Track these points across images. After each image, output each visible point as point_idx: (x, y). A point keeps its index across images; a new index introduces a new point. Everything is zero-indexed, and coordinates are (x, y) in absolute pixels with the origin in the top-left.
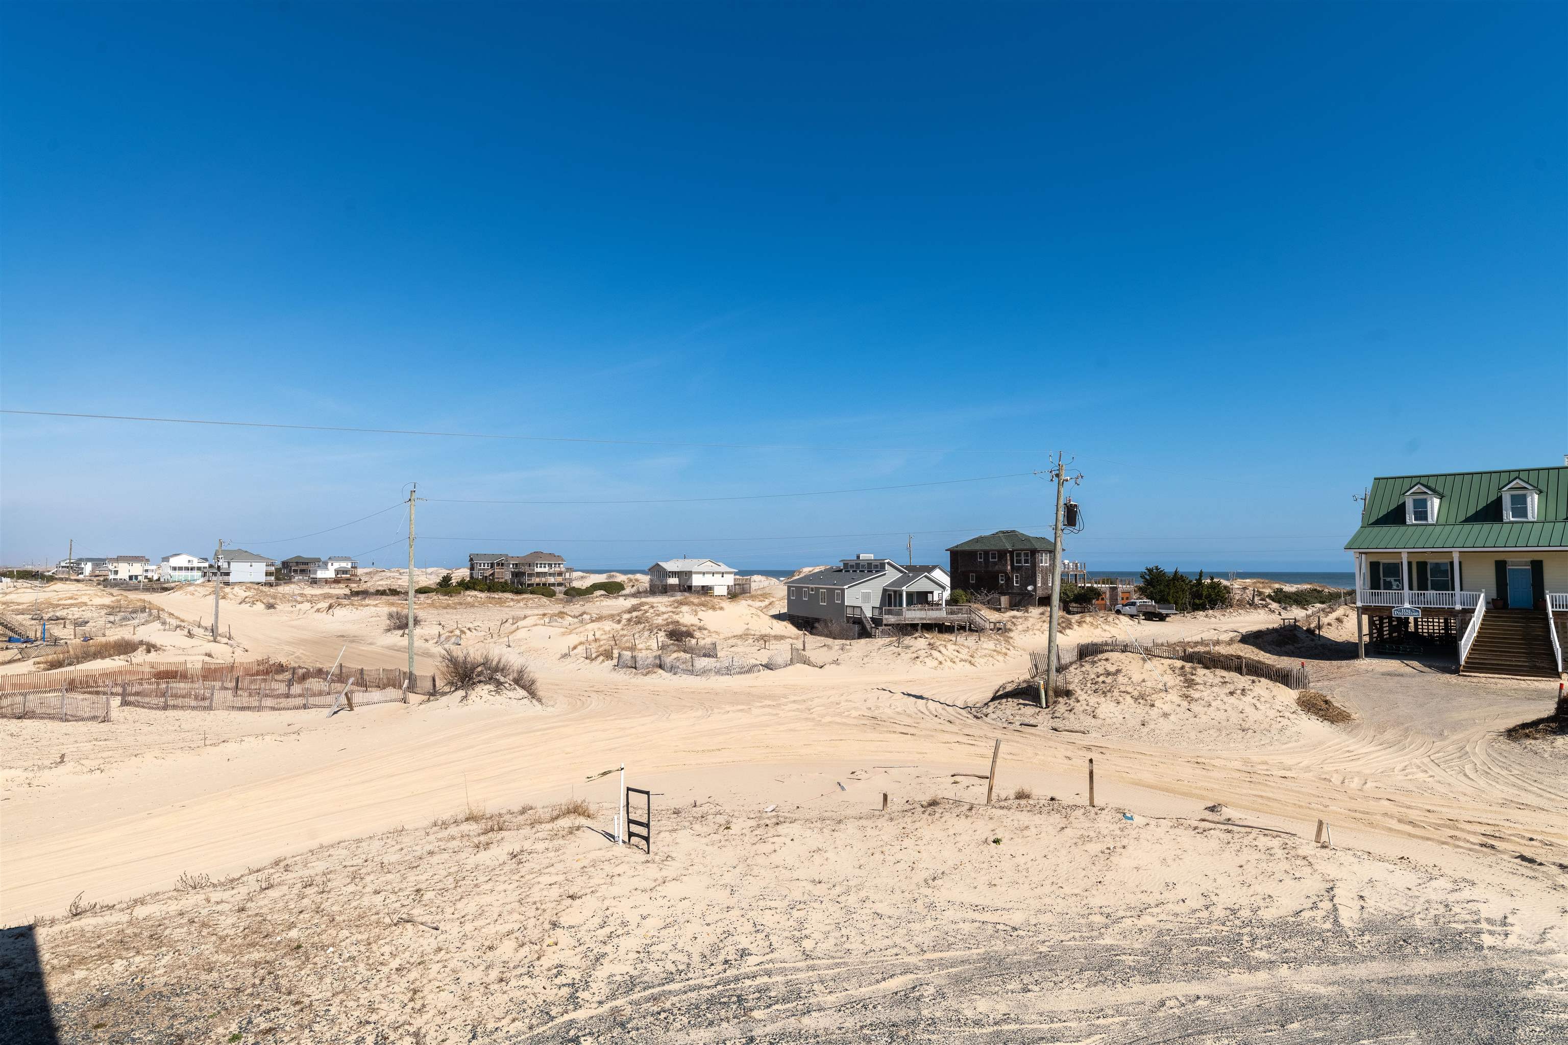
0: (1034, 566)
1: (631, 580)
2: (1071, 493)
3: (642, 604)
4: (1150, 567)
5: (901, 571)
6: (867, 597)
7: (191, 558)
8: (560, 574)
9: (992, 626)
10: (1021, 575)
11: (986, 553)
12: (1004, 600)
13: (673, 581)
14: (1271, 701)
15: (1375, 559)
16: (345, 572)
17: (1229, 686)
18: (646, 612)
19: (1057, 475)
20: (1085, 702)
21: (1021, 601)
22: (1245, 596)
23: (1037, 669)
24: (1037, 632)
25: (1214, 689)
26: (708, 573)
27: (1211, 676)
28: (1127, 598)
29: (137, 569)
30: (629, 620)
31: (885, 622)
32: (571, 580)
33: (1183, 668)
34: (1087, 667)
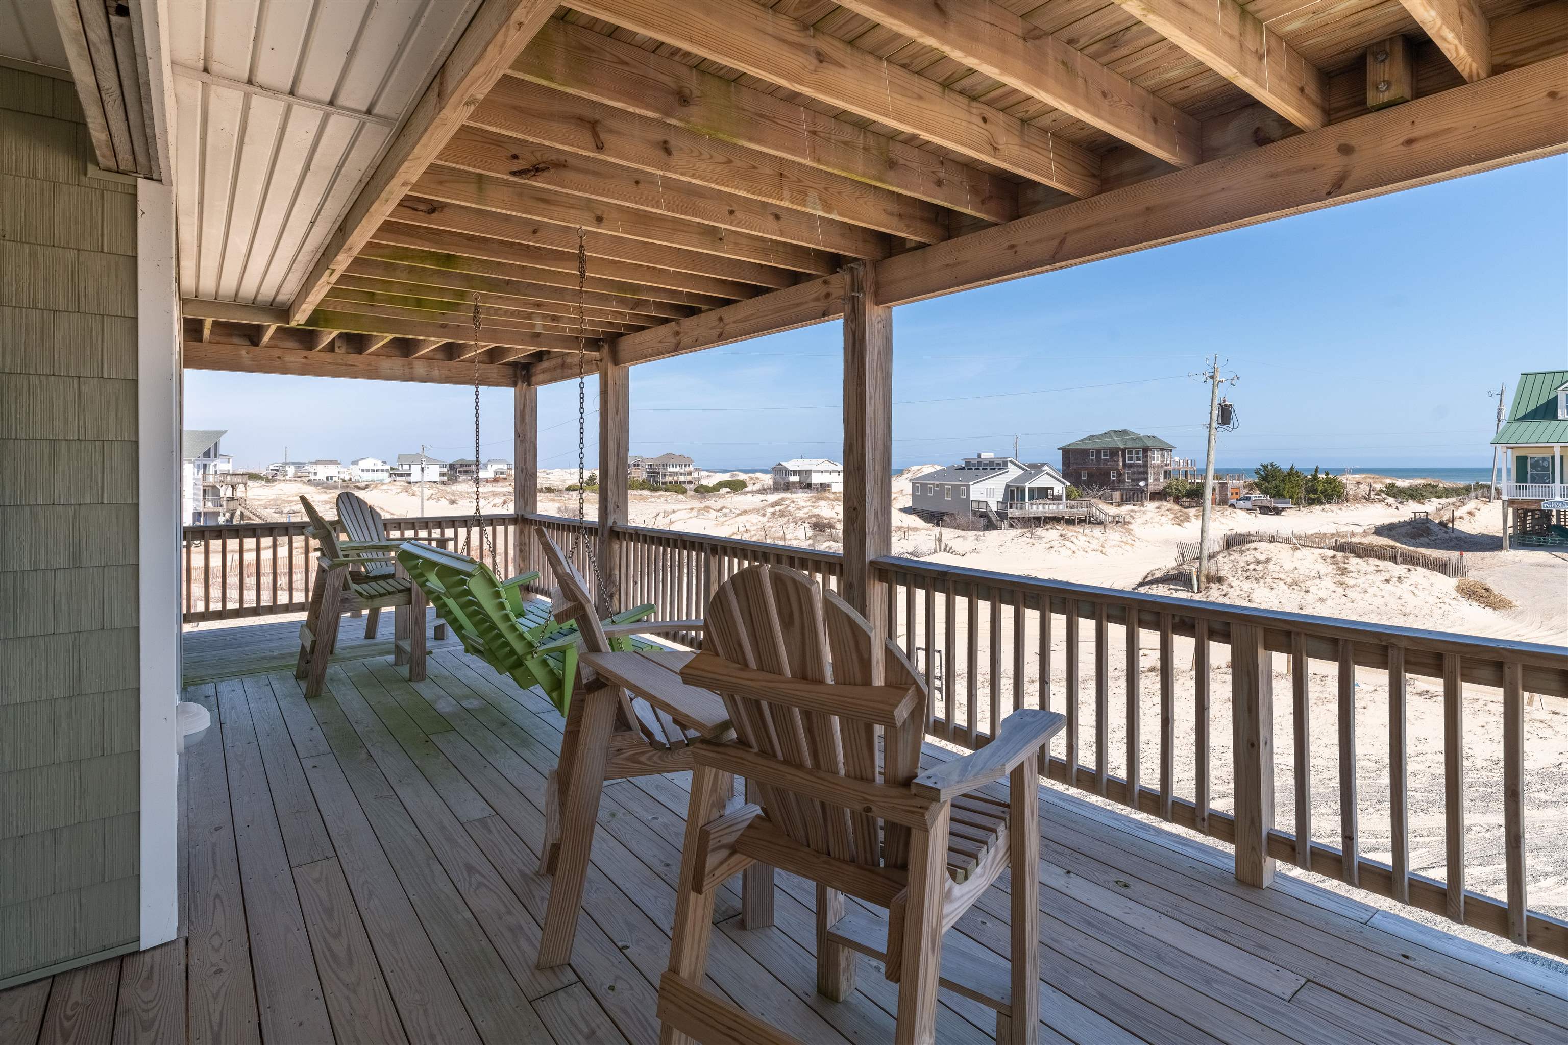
0: (1146, 463)
1: (752, 479)
2: (1224, 394)
3: (783, 499)
4: (1265, 463)
5: (1023, 469)
6: (990, 492)
7: (376, 461)
8: (690, 474)
9: (1111, 519)
10: (1133, 472)
11: (1098, 451)
12: (1116, 495)
13: (794, 479)
14: (1430, 588)
15: (1522, 453)
16: (502, 473)
17: (1383, 573)
18: (788, 506)
19: (1212, 377)
20: (1238, 588)
21: (1134, 495)
22: (1358, 491)
23: (1183, 557)
24: (1156, 525)
25: (1369, 577)
26: (826, 471)
27: (1365, 564)
28: (1237, 493)
29: (332, 471)
30: (773, 514)
31: (1009, 515)
32: (699, 479)
33: (1334, 557)
34: (1236, 556)
